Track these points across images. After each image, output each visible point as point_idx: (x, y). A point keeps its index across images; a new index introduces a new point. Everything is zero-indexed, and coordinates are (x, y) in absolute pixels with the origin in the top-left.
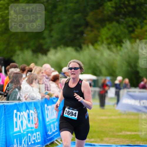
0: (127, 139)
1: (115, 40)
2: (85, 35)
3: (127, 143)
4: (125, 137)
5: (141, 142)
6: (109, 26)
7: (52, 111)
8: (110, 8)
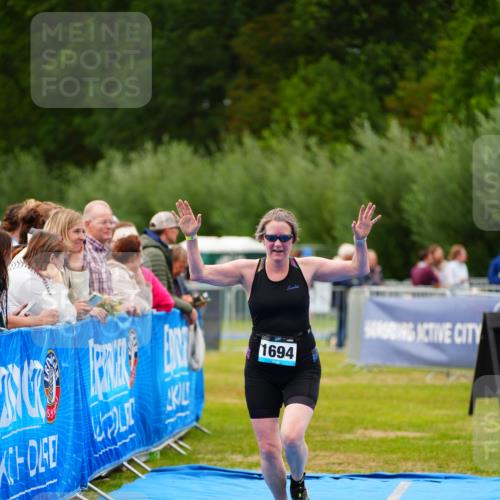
0: (373, 455)
1: (328, 118)
2: (227, 102)
3: (371, 468)
4: (367, 446)
5: (419, 465)
6: (310, 71)
7: (116, 360)
8: (314, 9)
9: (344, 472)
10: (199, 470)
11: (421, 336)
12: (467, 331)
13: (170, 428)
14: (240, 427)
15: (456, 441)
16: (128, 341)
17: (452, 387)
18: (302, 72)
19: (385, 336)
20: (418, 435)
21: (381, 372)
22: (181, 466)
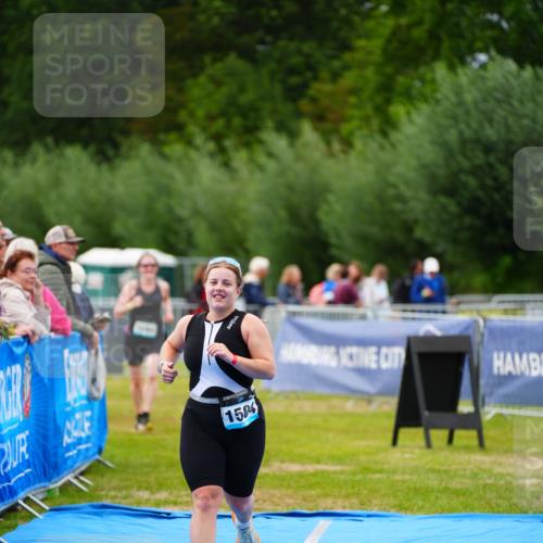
0: (290, 491)
1: (237, 121)
3: (288, 505)
4: (284, 481)
5: (339, 502)
6: (217, 69)
7: (10, 388)
8: (219, 4)
9: (260, 510)
10: (102, 509)
11: (345, 361)
12: (394, 355)
13: (69, 463)
14: (147, 460)
15: (378, 476)
16: (23, 367)
17: (374, 415)
18: (210, 71)
19: (305, 361)
20: (338, 468)
21: (298, 398)
22: (83, 504)
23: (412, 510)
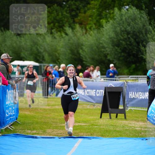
5: (85, 134)
9: (62, 136)
10: (17, 135)
11: (86, 93)
12: (100, 92)
14: (30, 122)
15: (96, 127)
17: (95, 109)
20: (85, 124)
22: (11, 134)
23: (105, 136)
